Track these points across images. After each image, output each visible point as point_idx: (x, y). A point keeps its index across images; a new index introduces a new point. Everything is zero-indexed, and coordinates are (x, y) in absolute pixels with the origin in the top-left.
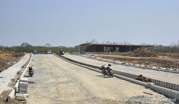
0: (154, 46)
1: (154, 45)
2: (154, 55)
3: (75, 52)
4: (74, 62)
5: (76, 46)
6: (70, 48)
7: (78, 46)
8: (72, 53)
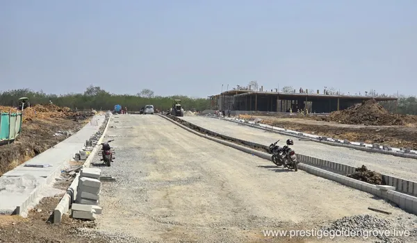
0: (396, 99)
1: (397, 97)
2: (395, 120)
3: (209, 109)
4: (208, 132)
5: (213, 98)
6: (198, 99)
7: (218, 97)
8: (204, 112)
